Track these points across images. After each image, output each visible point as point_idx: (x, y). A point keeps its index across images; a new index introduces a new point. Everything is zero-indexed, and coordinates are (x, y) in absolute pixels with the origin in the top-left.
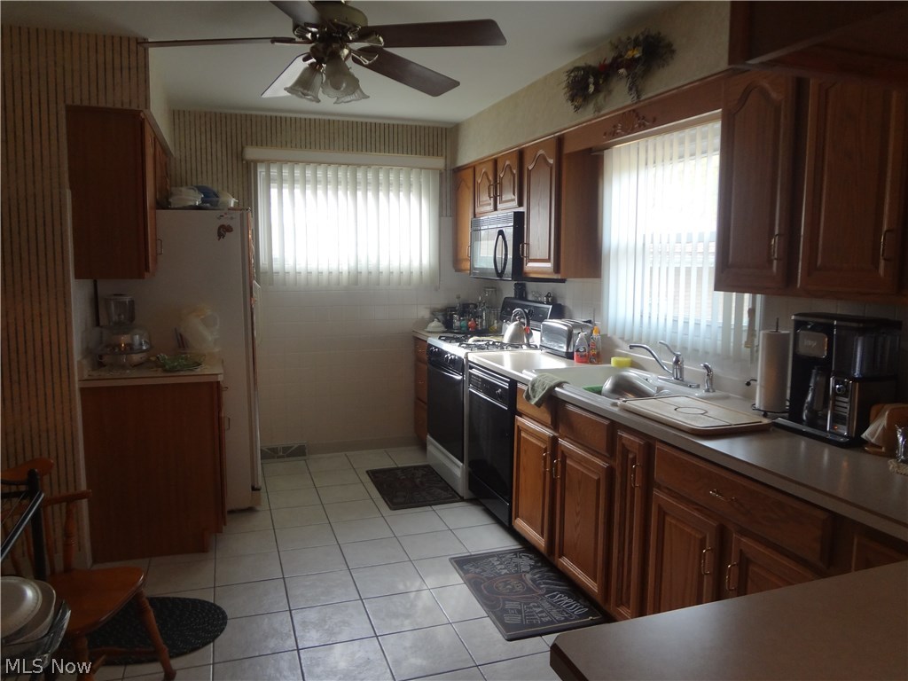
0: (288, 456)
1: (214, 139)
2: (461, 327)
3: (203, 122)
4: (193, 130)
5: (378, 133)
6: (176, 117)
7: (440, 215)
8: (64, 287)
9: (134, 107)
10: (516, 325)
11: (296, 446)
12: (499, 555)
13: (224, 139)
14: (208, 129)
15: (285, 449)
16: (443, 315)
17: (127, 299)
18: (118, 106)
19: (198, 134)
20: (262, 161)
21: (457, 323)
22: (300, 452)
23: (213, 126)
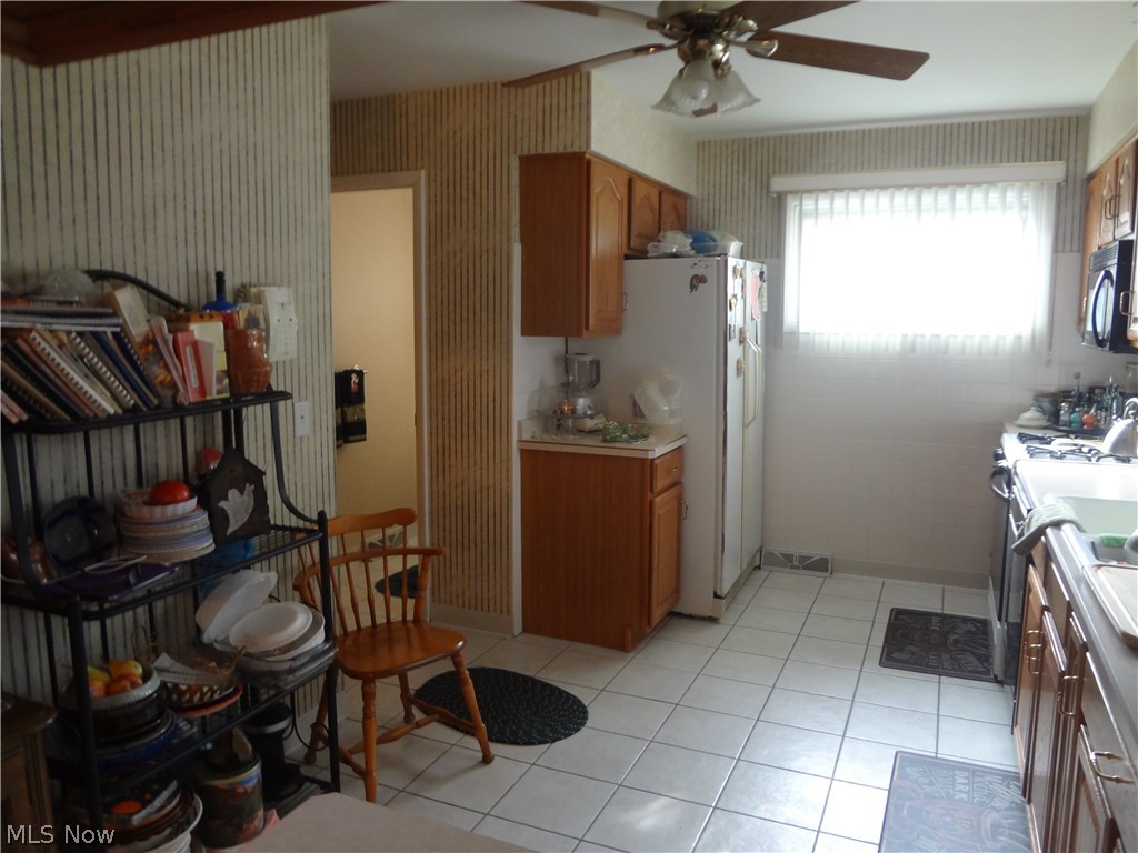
0: (805, 568)
1: (741, 171)
2: (1071, 423)
3: (730, 151)
4: (718, 162)
5: (962, 137)
6: (701, 149)
7: (1056, 250)
8: (508, 343)
9: (576, 149)
10: (1129, 426)
11: (818, 557)
12: (975, 771)
13: (753, 169)
14: (736, 160)
15: (803, 559)
16: (1050, 402)
17: (588, 359)
18: (561, 150)
19: (724, 166)
20: (794, 193)
21: (1064, 417)
22: (821, 566)
23: (741, 155)
